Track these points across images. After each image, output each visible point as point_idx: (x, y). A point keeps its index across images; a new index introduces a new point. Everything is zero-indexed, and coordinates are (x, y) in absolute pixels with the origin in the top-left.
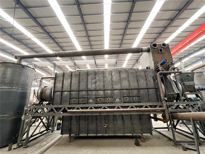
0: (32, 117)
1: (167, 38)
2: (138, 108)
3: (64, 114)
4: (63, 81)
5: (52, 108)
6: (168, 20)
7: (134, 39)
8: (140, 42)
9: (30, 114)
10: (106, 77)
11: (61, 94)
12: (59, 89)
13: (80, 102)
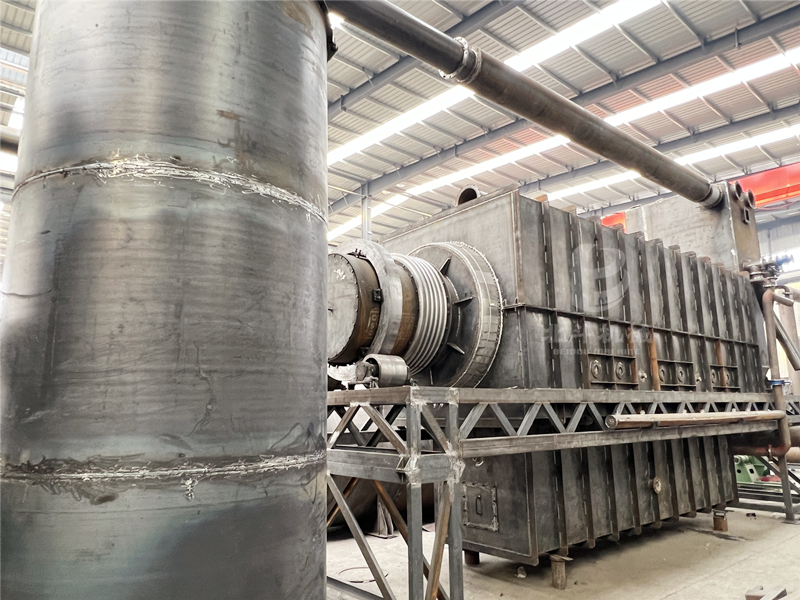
3: (590, 437)
12: (537, 296)
13: (615, 378)
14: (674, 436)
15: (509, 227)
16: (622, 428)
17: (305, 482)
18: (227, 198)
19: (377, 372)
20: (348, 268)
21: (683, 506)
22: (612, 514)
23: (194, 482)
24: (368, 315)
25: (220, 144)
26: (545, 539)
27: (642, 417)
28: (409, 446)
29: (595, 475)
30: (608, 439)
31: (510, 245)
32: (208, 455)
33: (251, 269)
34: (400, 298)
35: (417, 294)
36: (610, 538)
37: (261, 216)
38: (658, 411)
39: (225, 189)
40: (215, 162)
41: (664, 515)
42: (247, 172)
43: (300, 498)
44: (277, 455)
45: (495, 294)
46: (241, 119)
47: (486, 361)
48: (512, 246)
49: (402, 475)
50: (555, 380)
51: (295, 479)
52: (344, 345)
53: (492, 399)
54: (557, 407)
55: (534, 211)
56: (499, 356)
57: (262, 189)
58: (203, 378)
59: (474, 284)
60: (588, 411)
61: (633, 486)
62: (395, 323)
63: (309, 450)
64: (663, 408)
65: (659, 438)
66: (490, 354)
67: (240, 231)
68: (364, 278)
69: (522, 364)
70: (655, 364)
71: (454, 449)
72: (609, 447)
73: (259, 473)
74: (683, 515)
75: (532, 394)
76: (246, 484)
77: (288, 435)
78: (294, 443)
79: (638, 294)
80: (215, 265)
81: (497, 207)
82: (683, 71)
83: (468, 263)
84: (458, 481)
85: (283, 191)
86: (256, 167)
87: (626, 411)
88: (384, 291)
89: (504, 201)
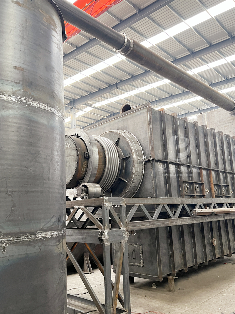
9: (122, 225)
12: (159, 155)
13: (195, 192)
14: (221, 219)
15: (147, 123)
16: (199, 215)
17: (58, 244)
18: (19, 109)
19: (87, 191)
20: (72, 143)
21: (226, 251)
22: (195, 256)
23: (6, 245)
24: (82, 164)
25: (15, 82)
26: (165, 269)
27: (208, 210)
28: (104, 226)
29: (187, 238)
30: (193, 221)
31: (147, 132)
32: (12, 232)
33: (31, 143)
34: (98, 156)
35: (105, 154)
36: (194, 267)
37: (35, 117)
38: (214, 207)
39: (18, 104)
40: (13, 91)
41: (217, 256)
42: (28, 96)
43: (56, 251)
44: (45, 231)
45: (141, 154)
46: (25, 70)
47: (137, 185)
48: (148, 132)
49: (101, 240)
50: (168, 193)
51: (53, 242)
52: (71, 179)
53: (141, 202)
54: (170, 206)
55: (158, 115)
56: (142, 183)
57: (35, 104)
58: (10, 195)
59: (131, 149)
60: (183, 208)
61: (204, 243)
62: (95, 168)
63: (59, 228)
64: (216, 206)
65: (215, 220)
66: (139, 182)
67: (26, 124)
68: (80, 147)
69: (154, 186)
70: (213, 185)
71: (124, 226)
72: (192, 224)
73: (37, 240)
74: (225, 256)
75: (159, 200)
76: (31, 245)
77: (50, 221)
78: (52, 225)
79: (205, 154)
80: (14, 140)
81: (141, 113)
82: (222, 50)
83: (128, 140)
84: (126, 242)
85: (45, 105)
86: (33, 94)
87: (201, 207)
88: (90, 153)
89: (144, 111)
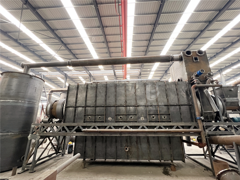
0: (41, 136)
1: (203, 44)
2: (167, 129)
3: (78, 134)
4: (77, 94)
5: (63, 127)
6: (205, 22)
7: (163, 45)
8: (170, 49)
9: (38, 133)
10: (128, 90)
11: (74, 110)
12: (72, 104)
55: (75, 87)
